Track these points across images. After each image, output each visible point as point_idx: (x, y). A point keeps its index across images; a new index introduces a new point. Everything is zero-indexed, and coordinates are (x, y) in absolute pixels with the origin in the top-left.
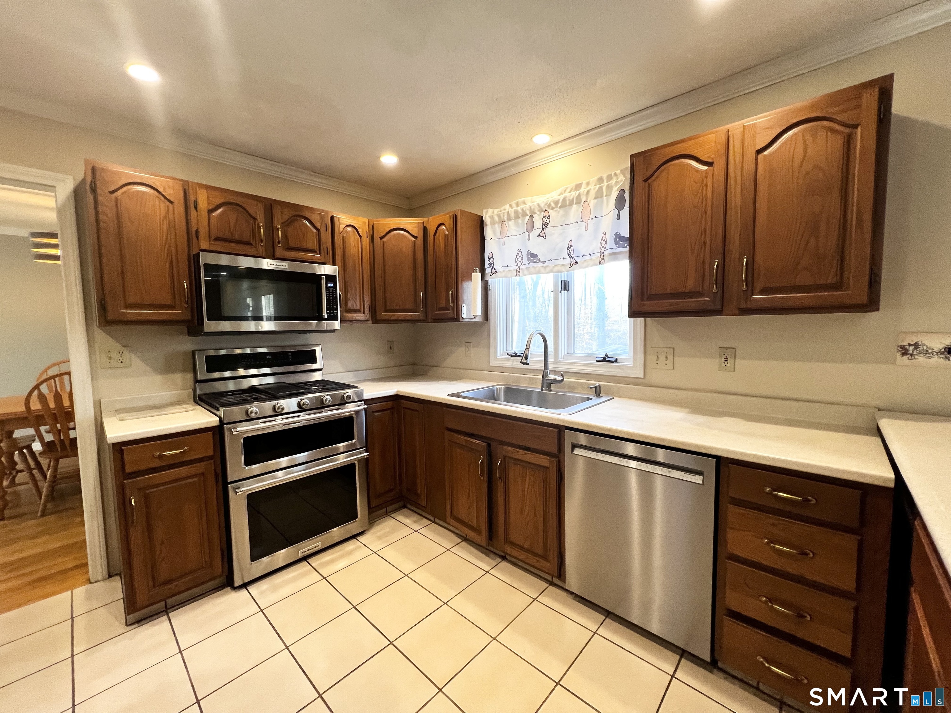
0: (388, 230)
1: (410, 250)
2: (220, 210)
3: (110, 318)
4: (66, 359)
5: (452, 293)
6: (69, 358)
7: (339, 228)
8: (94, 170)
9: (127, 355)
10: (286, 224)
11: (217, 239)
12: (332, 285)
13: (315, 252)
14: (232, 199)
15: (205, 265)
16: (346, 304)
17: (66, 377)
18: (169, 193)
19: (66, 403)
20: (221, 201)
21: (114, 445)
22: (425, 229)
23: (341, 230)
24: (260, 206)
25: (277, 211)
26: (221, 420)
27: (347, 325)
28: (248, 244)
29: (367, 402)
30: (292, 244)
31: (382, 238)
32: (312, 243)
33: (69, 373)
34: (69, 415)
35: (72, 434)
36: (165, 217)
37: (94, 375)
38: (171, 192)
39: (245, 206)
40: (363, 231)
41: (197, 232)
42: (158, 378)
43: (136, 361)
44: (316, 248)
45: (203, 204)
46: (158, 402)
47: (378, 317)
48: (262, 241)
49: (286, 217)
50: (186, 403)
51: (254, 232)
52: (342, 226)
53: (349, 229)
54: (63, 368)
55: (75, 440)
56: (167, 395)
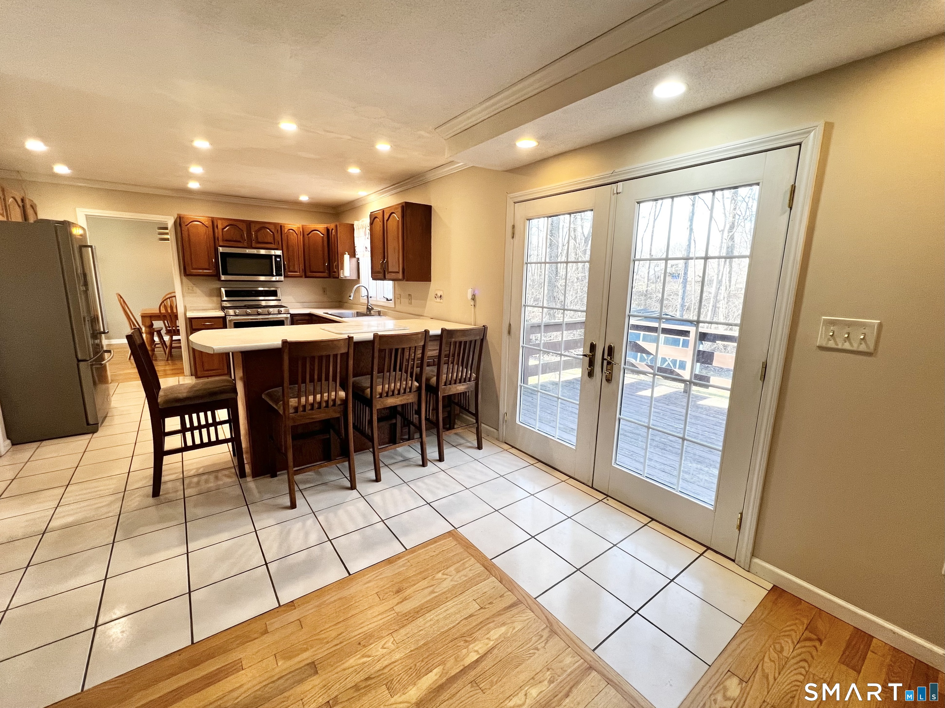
0: (310, 231)
1: (321, 241)
2: (228, 228)
3: (187, 273)
4: (173, 291)
5: (336, 265)
6: (175, 290)
7: (284, 231)
8: (180, 218)
9: (195, 288)
10: (257, 232)
11: (227, 241)
12: (279, 260)
13: (271, 243)
14: (231, 222)
15: (221, 253)
16: (289, 268)
17: (174, 298)
18: (206, 223)
19: (175, 311)
20: (227, 224)
21: (189, 318)
22: (328, 230)
23: (286, 232)
24: (245, 225)
25: (253, 225)
26: (225, 314)
27: (286, 279)
28: (240, 242)
29: (291, 315)
30: (260, 240)
31: (308, 235)
32: (270, 239)
33: (175, 296)
34: (176, 317)
35: (178, 328)
36: (206, 233)
37: (183, 296)
38: (207, 223)
39: (238, 225)
40: (298, 232)
41: (218, 238)
42: (206, 299)
43: (198, 290)
44: (272, 241)
45: (220, 227)
46: (205, 308)
47: (307, 275)
48: (245, 240)
49: (256, 228)
50: (217, 309)
51: (242, 236)
52: (286, 230)
53: (291, 231)
54: (173, 295)
55: (179, 330)
56: (210, 306)
